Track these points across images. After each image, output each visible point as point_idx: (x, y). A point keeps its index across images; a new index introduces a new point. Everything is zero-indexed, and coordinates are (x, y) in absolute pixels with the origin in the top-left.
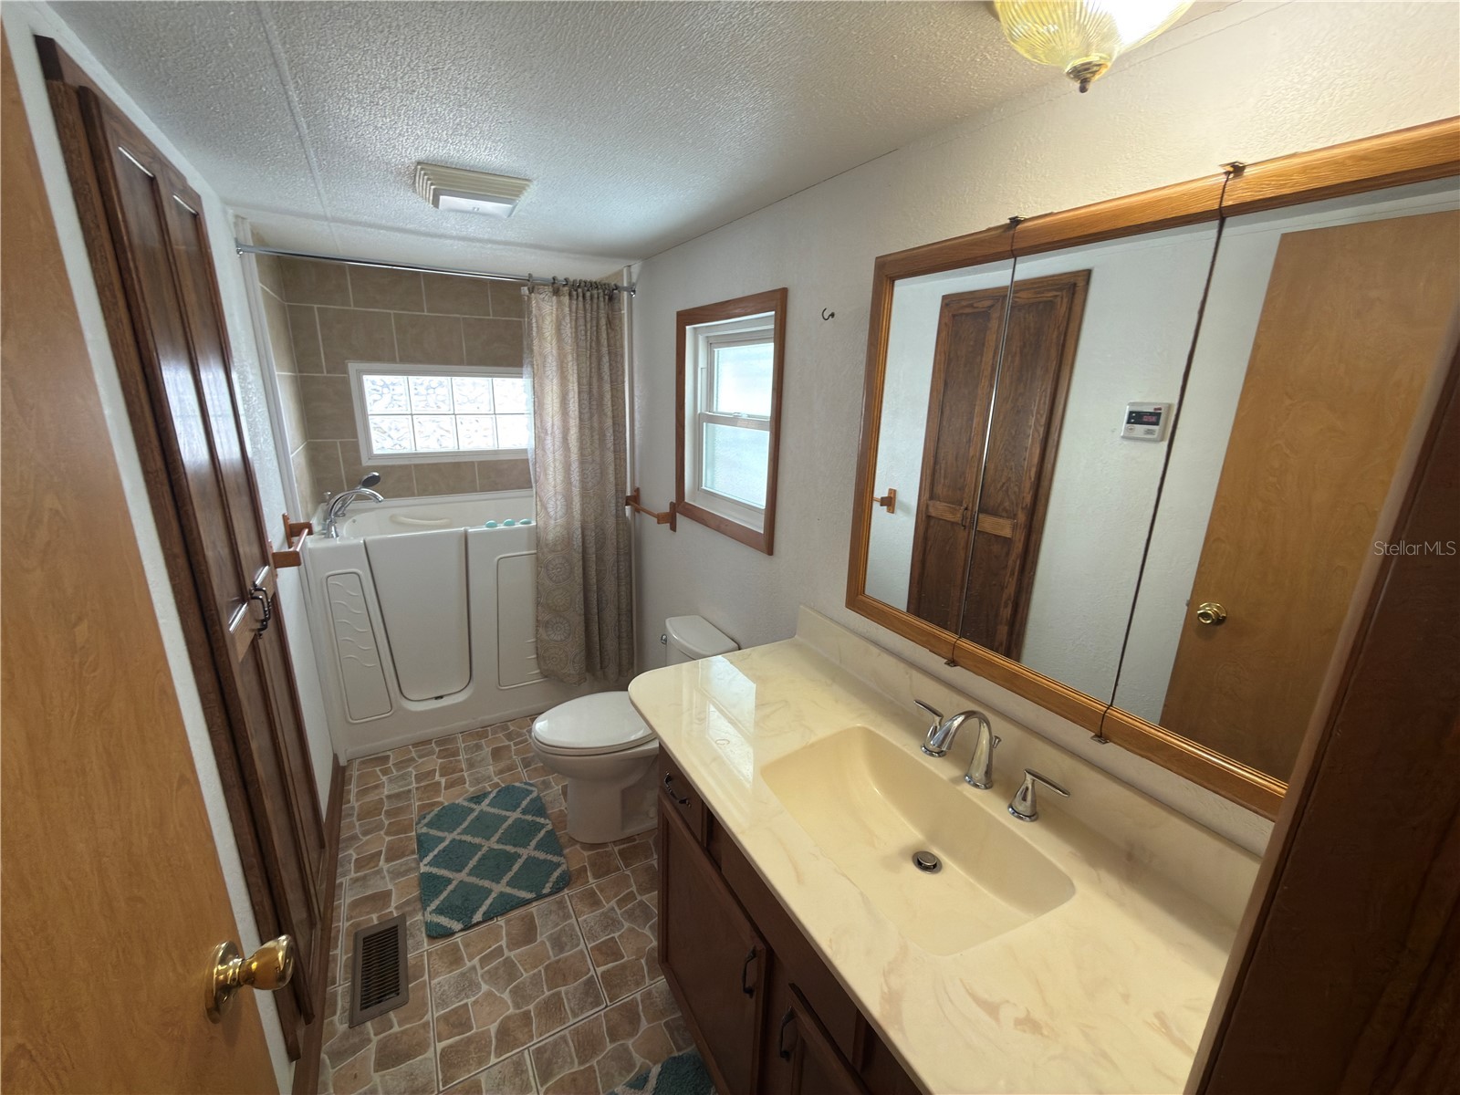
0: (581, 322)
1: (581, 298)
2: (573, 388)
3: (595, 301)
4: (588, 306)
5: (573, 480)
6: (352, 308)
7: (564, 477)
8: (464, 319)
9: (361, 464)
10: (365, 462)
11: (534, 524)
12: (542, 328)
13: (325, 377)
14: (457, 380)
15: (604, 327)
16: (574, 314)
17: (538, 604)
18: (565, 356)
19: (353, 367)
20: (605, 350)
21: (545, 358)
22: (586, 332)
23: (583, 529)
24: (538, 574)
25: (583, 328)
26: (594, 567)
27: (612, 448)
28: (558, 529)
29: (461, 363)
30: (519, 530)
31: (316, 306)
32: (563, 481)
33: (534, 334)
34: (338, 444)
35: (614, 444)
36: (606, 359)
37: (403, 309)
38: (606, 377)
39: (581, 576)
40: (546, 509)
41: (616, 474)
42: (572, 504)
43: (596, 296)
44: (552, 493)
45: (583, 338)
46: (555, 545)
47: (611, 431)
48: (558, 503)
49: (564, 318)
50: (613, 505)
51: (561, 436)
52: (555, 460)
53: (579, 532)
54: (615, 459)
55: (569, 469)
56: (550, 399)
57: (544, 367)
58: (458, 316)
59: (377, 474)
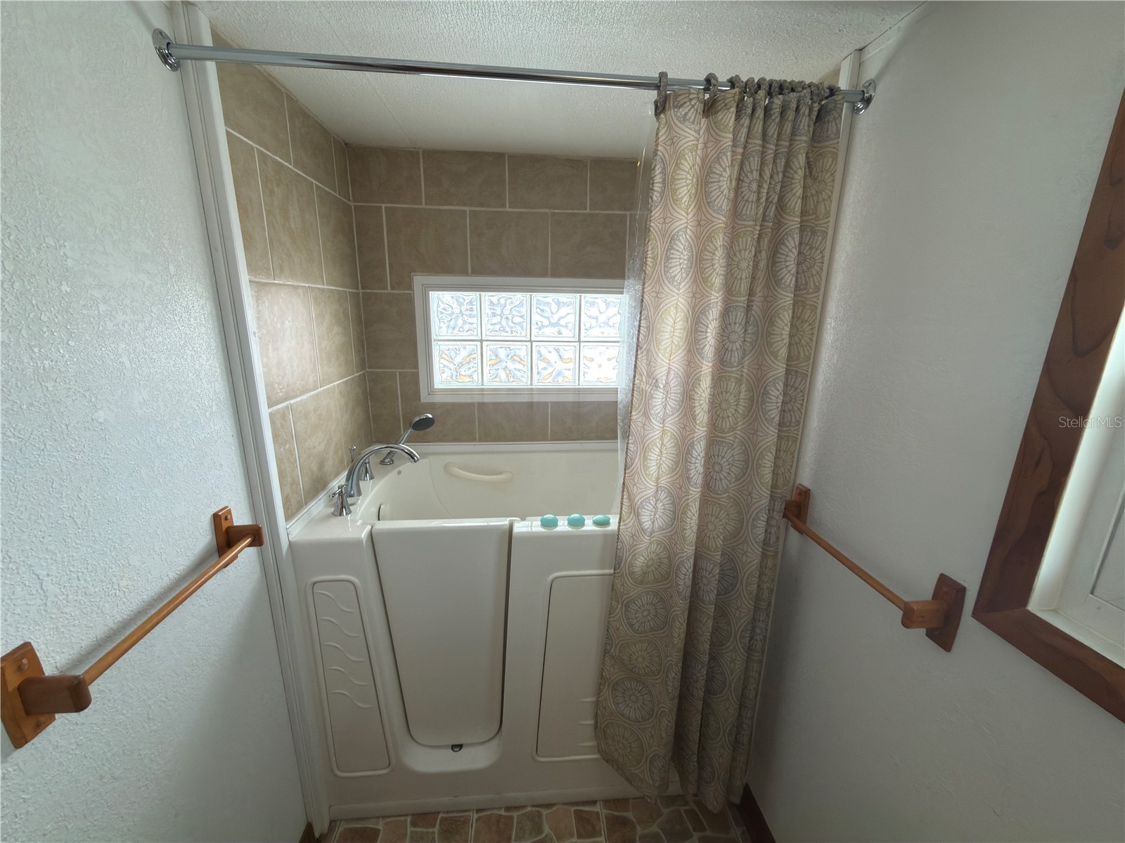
0: (755, 162)
1: (760, 113)
2: (716, 299)
3: (791, 115)
4: (773, 130)
5: (693, 472)
6: (424, 206)
7: (676, 463)
8: (554, 214)
9: (420, 400)
10: (424, 398)
11: (613, 525)
12: (674, 180)
13: (389, 294)
14: (538, 296)
15: (801, 173)
16: (740, 150)
17: (605, 652)
18: (710, 238)
19: (419, 280)
20: (793, 222)
21: (671, 240)
22: (760, 187)
23: (698, 557)
24: (610, 612)
25: (756, 175)
26: (710, 623)
27: (777, 418)
28: (654, 547)
29: (544, 274)
30: (589, 536)
31: (383, 205)
32: (672, 470)
33: (656, 196)
34: (398, 374)
35: (783, 411)
36: (792, 242)
37: (482, 205)
38: (789, 279)
39: (683, 636)
40: (638, 515)
41: (776, 466)
42: (685, 513)
43: (794, 105)
44: (651, 491)
45: (753, 197)
46: (645, 573)
47: (780, 386)
48: (660, 505)
49: (718, 159)
50: (761, 524)
51: (678, 389)
52: (664, 432)
53: (689, 564)
54: (779, 437)
55: (689, 453)
56: (670, 322)
57: (668, 258)
58: (547, 210)
59: (430, 416)
